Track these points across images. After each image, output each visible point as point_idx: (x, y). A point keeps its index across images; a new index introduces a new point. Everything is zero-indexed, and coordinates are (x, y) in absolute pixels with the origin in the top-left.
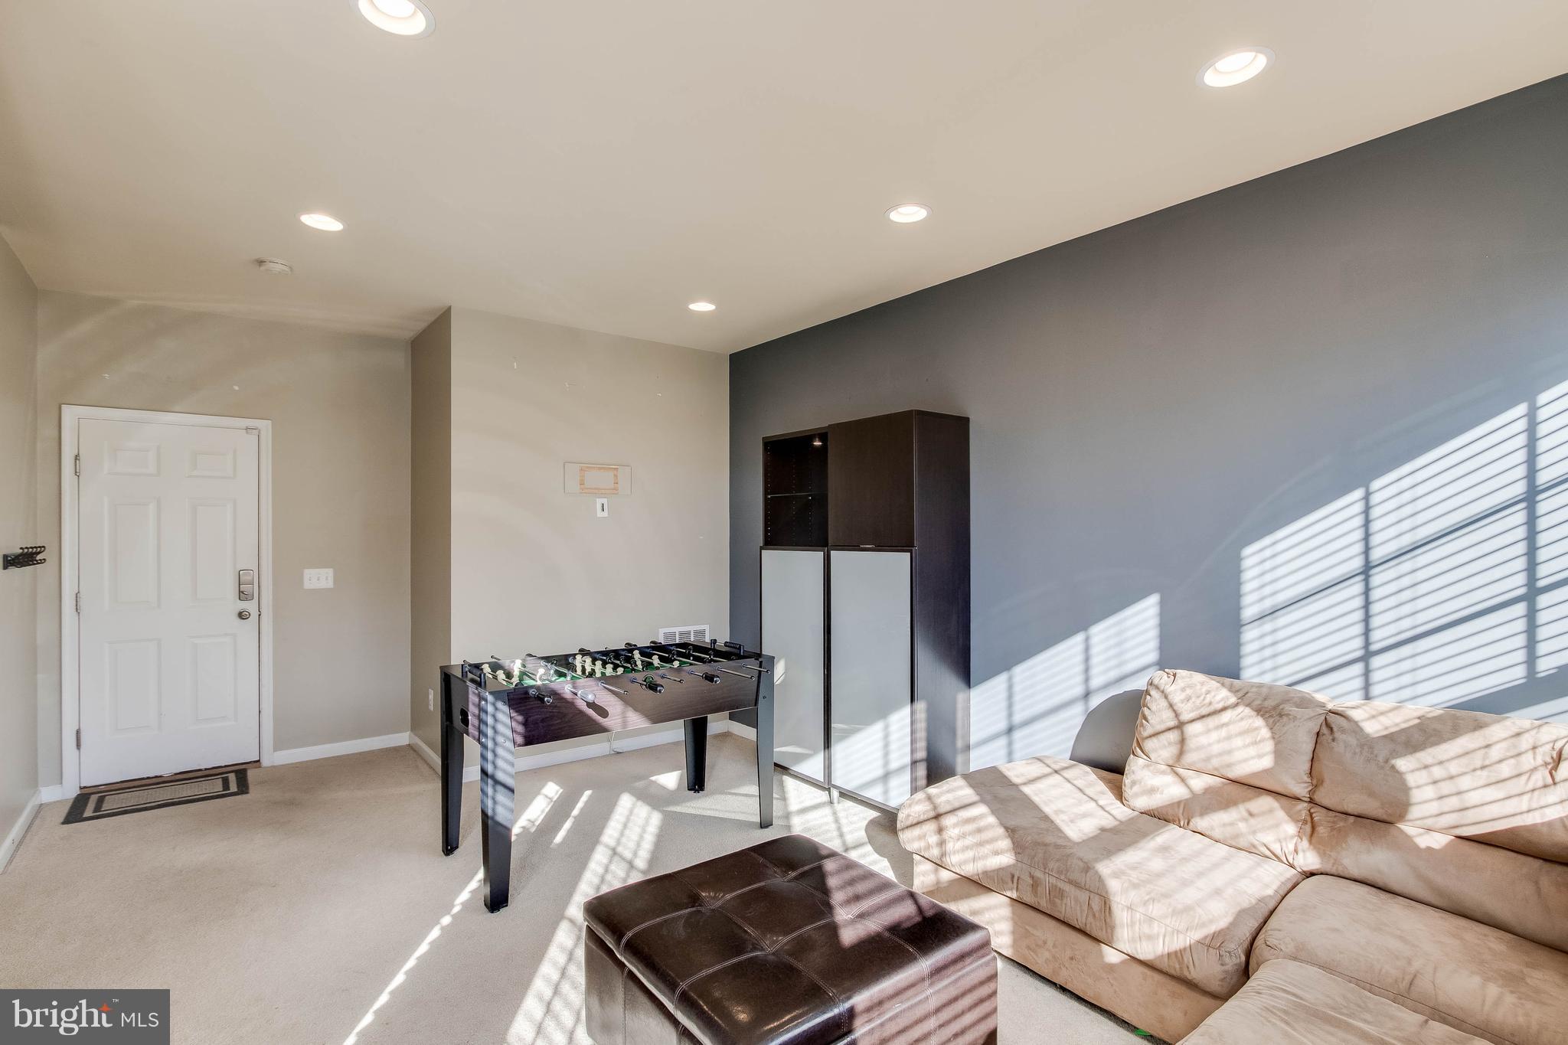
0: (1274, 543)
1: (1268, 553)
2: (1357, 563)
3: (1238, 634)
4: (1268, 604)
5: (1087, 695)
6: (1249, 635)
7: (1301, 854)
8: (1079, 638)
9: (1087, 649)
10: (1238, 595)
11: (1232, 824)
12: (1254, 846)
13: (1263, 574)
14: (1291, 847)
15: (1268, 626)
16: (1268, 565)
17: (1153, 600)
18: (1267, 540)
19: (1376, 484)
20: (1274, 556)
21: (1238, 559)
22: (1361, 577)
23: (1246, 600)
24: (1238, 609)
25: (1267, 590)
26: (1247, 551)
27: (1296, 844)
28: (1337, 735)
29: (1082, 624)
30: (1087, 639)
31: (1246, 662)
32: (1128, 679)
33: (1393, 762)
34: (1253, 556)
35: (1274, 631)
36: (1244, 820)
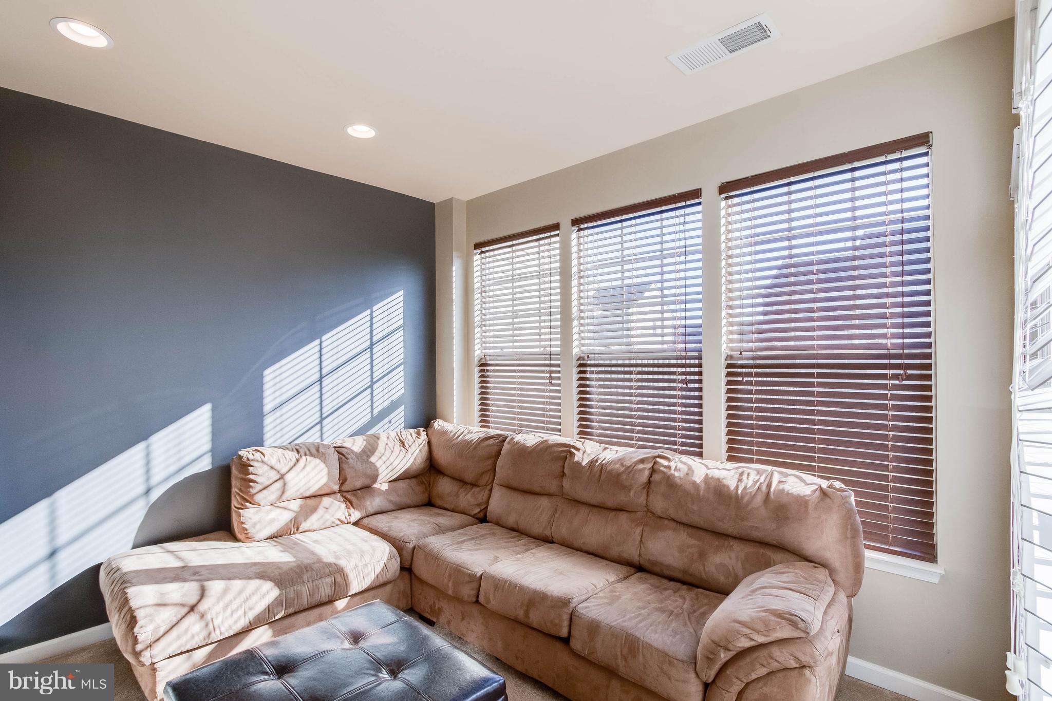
0: (281, 367)
1: (278, 372)
2: (317, 376)
3: (262, 421)
4: (278, 401)
5: (148, 491)
6: (268, 421)
7: (352, 515)
8: (141, 446)
9: (148, 455)
10: (261, 398)
11: (322, 517)
12: (333, 522)
13: (275, 384)
14: (347, 515)
15: (278, 413)
16: (278, 379)
17: (207, 407)
18: (277, 365)
19: (324, 338)
20: (281, 374)
21: (262, 377)
22: (319, 383)
23: (266, 401)
24: (261, 406)
25: (278, 393)
26: (266, 372)
27: (348, 512)
28: (347, 456)
29: (144, 435)
30: (148, 447)
31: (266, 437)
32: (187, 468)
33: (370, 460)
34: (270, 374)
35: (281, 416)
36: (325, 512)
